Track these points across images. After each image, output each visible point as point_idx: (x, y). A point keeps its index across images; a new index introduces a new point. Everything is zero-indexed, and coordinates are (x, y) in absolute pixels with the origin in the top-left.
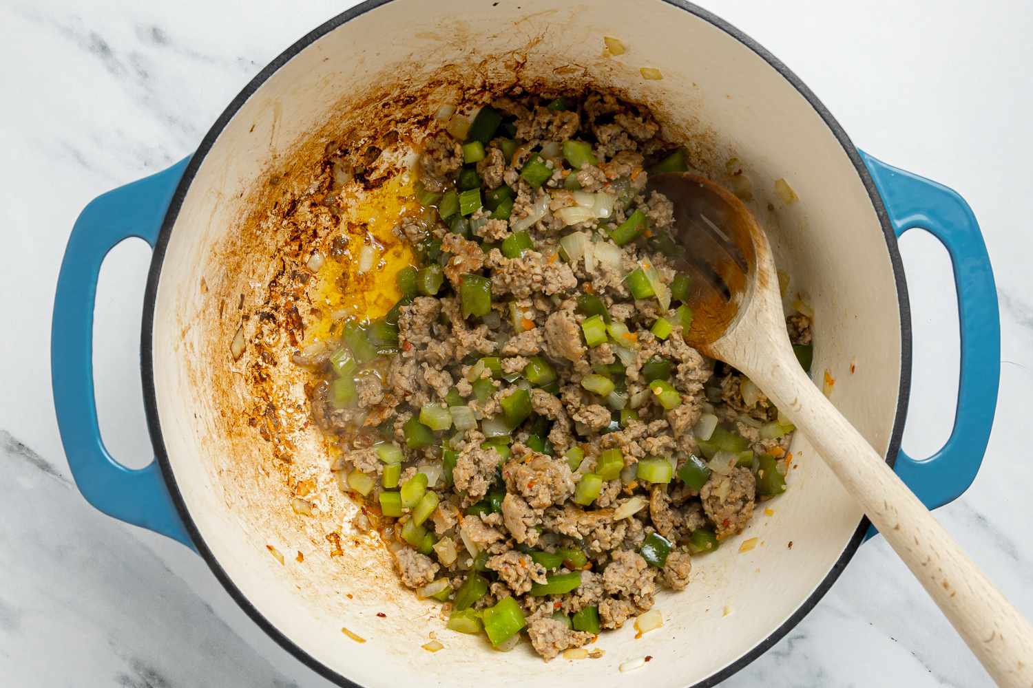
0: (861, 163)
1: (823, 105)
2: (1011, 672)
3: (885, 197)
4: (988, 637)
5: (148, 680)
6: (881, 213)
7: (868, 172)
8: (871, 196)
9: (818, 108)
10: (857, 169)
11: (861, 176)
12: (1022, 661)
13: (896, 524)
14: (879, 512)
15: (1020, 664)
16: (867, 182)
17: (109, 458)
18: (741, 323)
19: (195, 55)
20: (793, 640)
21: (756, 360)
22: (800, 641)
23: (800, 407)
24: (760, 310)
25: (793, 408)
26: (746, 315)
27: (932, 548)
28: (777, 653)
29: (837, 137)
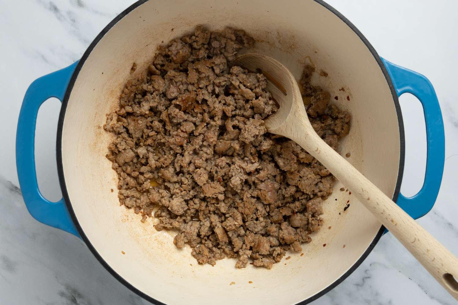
0: (382, 63)
1: (365, 37)
2: (424, 254)
3: (393, 79)
4: (413, 241)
5: (73, 294)
6: (391, 86)
7: (385, 67)
9: (362, 38)
10: (380, 66)
11: (382, 69)
12: (429, 249)
13: (368, 198)
14: (360, 193)
15: (427, 250)
16: (385, 72)
17: (42, 197)
18: (287, 117)
19: (97, 12)
20: (365, 279)
21: (297, 133)
22: (368, 280)
23: (320, 152)
24: (297, 111)
25: (317, 152)
26: (290, 114)
27: (385, 206)
28: (357, 285)
29: (371, 52)
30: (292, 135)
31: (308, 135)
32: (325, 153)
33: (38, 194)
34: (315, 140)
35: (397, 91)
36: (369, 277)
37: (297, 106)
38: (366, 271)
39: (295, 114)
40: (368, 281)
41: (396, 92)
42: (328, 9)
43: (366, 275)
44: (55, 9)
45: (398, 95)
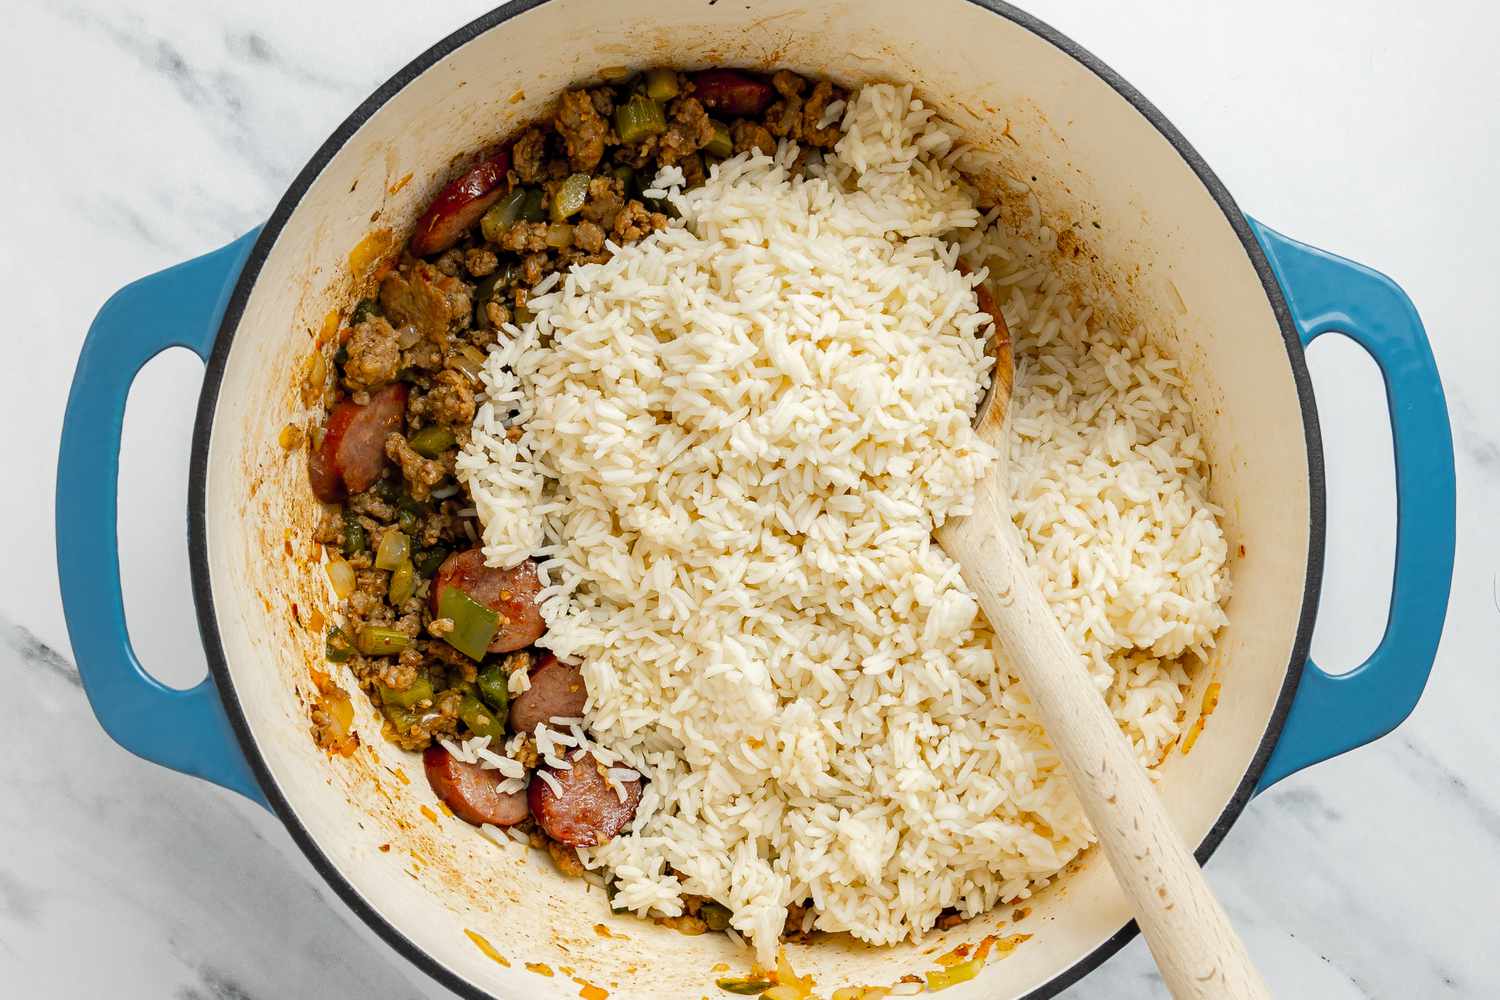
0: (1250, 236)
3: (1286, 286)
7: (1262, 250)
10: (1245, 246)
11: (1250, 256)
16: (1260, 265)
17: (141, 672)
19: (311, 77)
29: (1216, 198)
33: (129, 663)
41: (1298, 330)
42: (1077, 58)
44: (178, 65)
45: (1301, 339)
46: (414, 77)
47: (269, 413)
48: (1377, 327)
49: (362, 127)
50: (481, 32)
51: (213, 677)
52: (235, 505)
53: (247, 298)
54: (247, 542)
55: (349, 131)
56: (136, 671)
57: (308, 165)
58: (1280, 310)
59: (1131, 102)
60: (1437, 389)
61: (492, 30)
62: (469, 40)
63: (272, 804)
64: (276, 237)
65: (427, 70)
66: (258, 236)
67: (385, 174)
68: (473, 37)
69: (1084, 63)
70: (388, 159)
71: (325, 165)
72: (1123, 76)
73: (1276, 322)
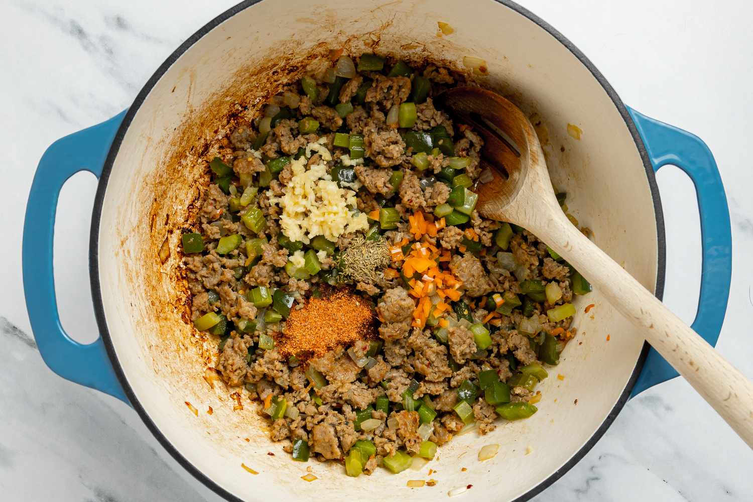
0: (628, 116)
4: (726, 397)
7: (634, 123)
8: (635, 140)
10: (625, 120)
11: (628, 126)
13: (650, 324)
14: (637, 316)
15: (751, 412)
16: (632, 130)
17: (65, 336)
18: (520, 192)
19: (148, 38)
20: (590, 481)
21: (534, 217)
22: (595, 482)
23: (571, 248)
24: (534, 181)
25: (566, 250)
26: (523, 187)
27: (679, 338)
28: (578, 491)
29: (610, 96)
30: (527, 221)
31: (552, 220)
32: (581, 250)
33: (59, 331)
34: (564, 228)
35: (654, 162)
36: (597, 479)
37: (536, 173)
38: (592, 468)
39: (532, 186)
40: (595, 485)
41: (652, 163)
42: (540, 25)
43: (592, 475)
44: (80, 33)
45: (654, 168)
46: (204, 34)
47: (131, 204)
48: (693, 162)
49: (178, 60)
50: (238, 12)
51: (102, 338)
52: (113, 251)
53: (119, 146)
54: (119, 270)
55: (171, 61)
56: (63, 335)
57: (150, 79)
58: (643, 153)
59: (568, 48)
60: (722, 193)
61: (244, 10)
62: (232, 16)
63: (131, 402)
64: (134, 115)
65: (211, 31)
66: (126, 114)
67: (189, 83)
68: (234, 14)
69: (544, 28)
70: (191, 76)
71: (159, 79)
72: (564, 34)
73: (641, 159)
